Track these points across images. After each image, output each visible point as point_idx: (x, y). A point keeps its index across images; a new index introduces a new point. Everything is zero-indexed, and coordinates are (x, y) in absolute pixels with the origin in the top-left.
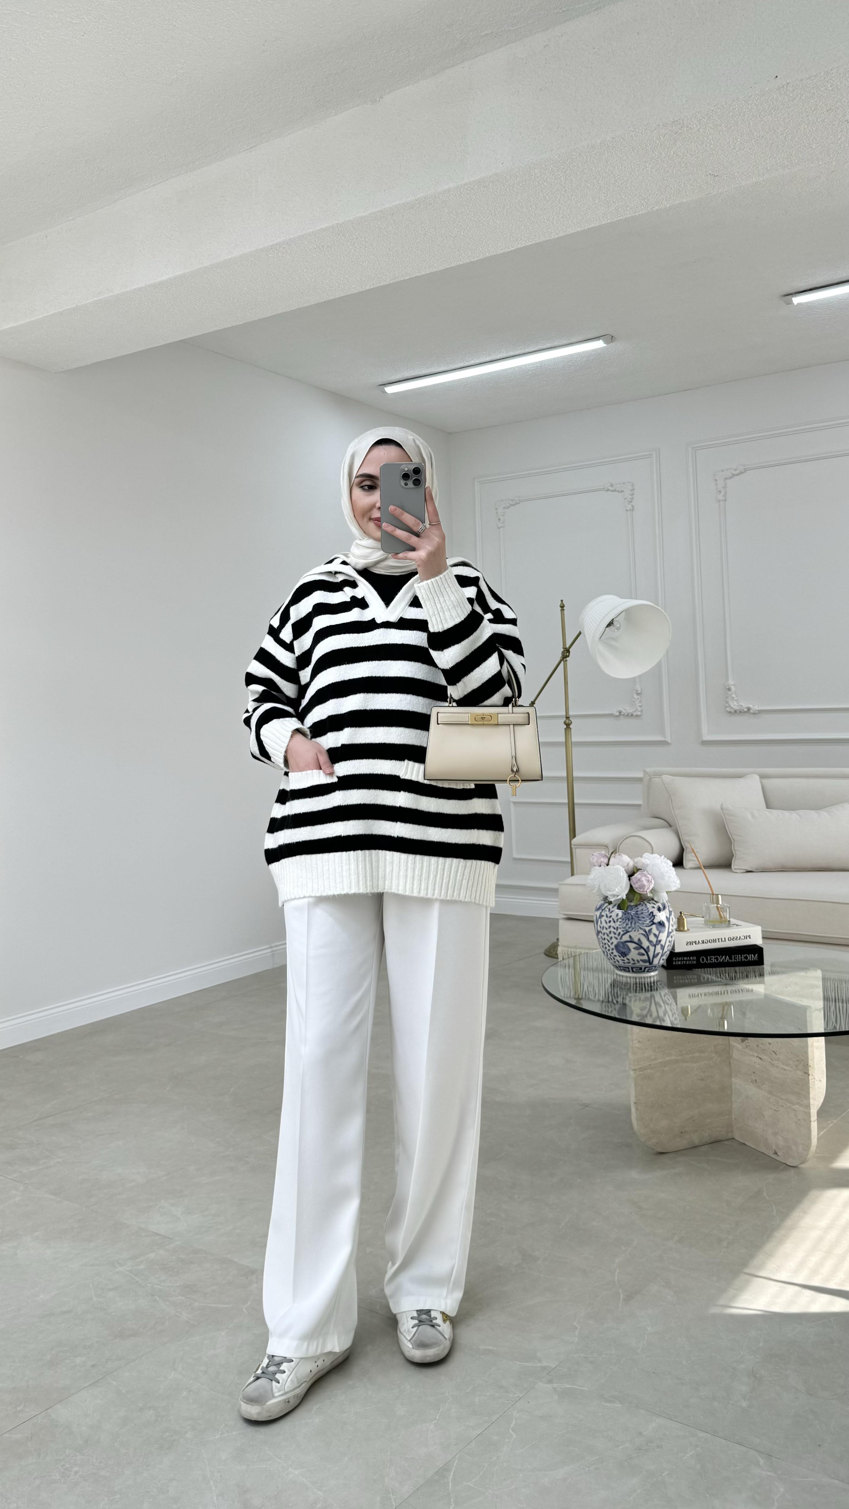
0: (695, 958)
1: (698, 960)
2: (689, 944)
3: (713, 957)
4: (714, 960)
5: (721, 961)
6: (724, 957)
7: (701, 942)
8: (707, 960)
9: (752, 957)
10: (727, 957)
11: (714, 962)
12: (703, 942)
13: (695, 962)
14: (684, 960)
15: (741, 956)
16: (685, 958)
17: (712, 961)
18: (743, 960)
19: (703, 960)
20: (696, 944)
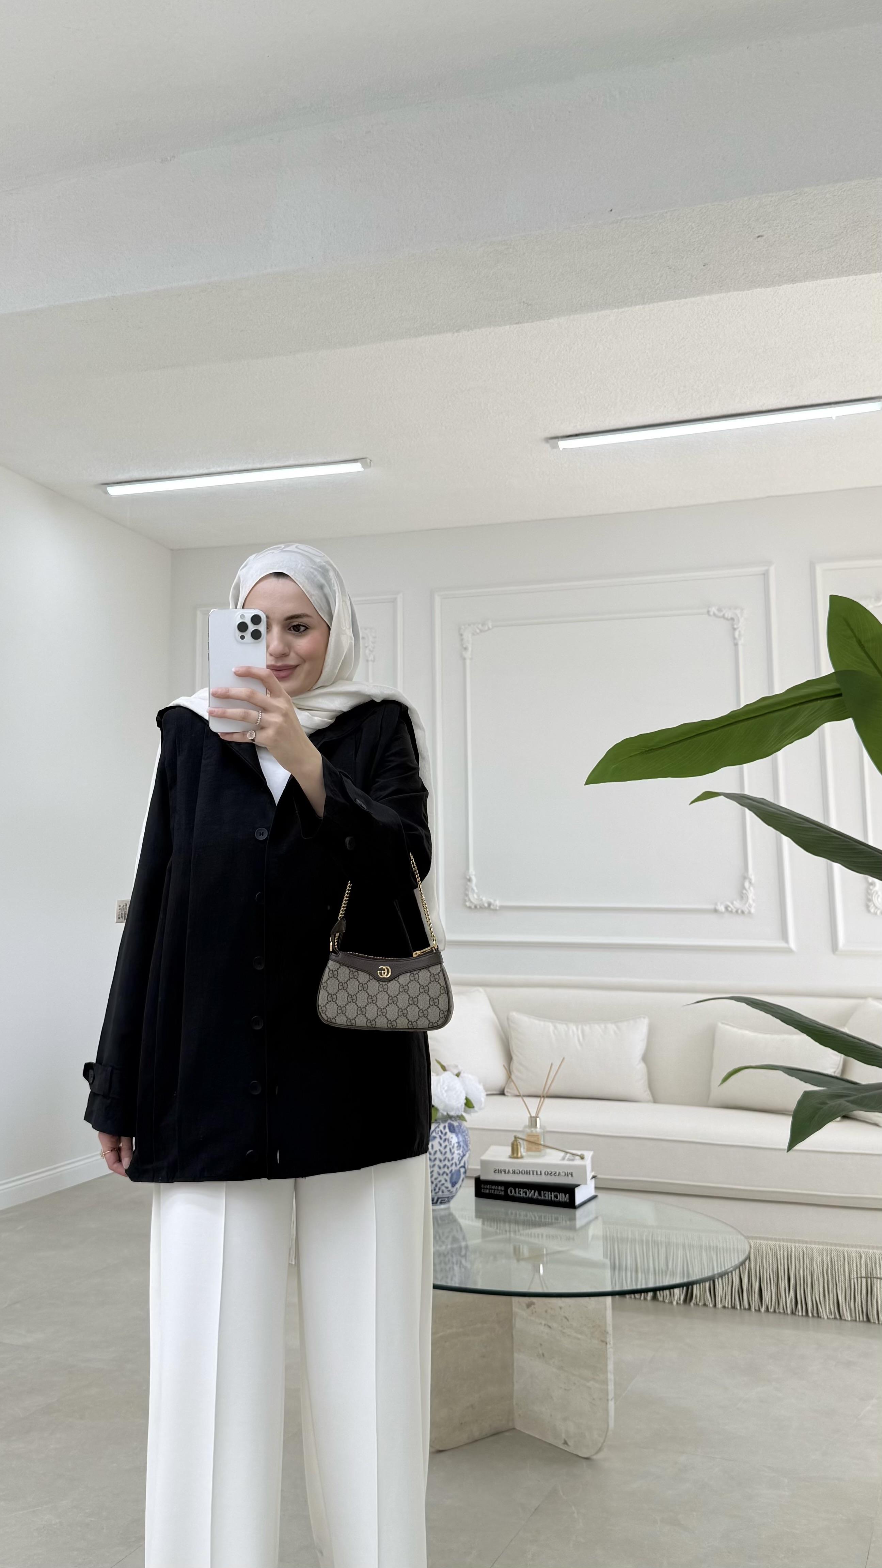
0: (503, 1189)
1: (506, 1191)
2: (497, 1171)
3: (522, 1190)
4: (523, 1195)
5: (530, 1195)
6: (533, 1191)
7: (511, 1172)
8: (515, 1192)
9: (563, 1197)
10: (537, 1192)
11: (522, 1195)
12: (514, 1172)
13: (502, 1193)
14: (492, 1189)
15: (551, 1194)
16: (494, 1187)
17: (521, 1194)
18: (553, 1199)
19: (511, 1192)
20: (505, 1173)
